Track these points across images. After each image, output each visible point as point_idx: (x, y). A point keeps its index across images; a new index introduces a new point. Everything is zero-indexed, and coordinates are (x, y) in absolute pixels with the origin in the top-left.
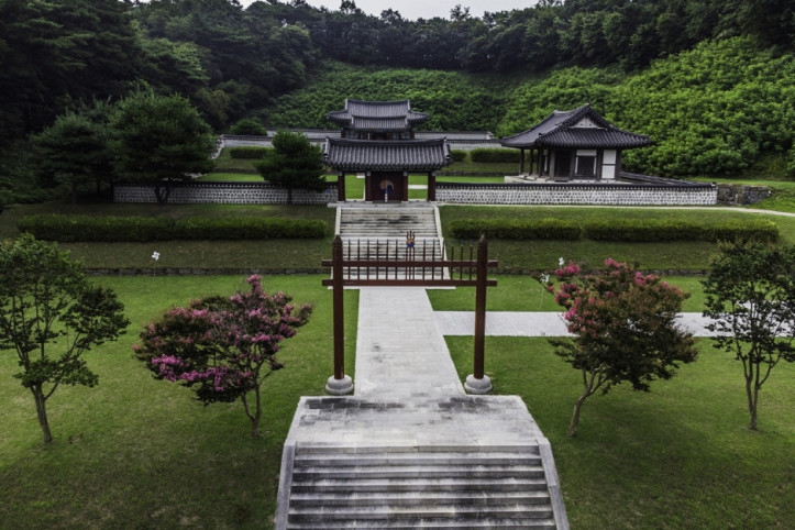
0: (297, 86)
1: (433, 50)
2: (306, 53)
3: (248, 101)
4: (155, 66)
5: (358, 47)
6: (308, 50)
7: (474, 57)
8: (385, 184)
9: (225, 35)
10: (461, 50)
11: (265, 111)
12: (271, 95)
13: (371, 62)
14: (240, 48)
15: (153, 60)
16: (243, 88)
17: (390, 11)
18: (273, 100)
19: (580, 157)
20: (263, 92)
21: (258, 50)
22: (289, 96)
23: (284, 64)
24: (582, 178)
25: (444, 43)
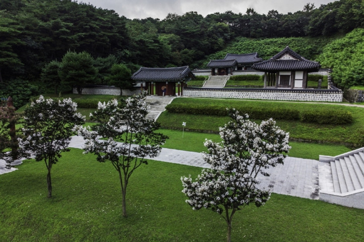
0: (220, 49)
1: (291, 28)
2: (226, 35)
3: (193, 57)
4: (135, 44)
5: (253, 30)
6: (227, 33)
7: (311, 29)
8: (163, 88)
9: (188, 30)
10: (306, 26)
11: (200, 61)
12: (206, 54)
13: (261, 36)
14: (192, 35)
15: (136, 42)
16: (192, 52)
17: (273, 11)
18: (206, 56)
19: (281, 76)
20: (201, 53)
21: (202, 35)
22: (214, 54)
23: (213, 41)
24: (283, 87)
25: (297, 24)
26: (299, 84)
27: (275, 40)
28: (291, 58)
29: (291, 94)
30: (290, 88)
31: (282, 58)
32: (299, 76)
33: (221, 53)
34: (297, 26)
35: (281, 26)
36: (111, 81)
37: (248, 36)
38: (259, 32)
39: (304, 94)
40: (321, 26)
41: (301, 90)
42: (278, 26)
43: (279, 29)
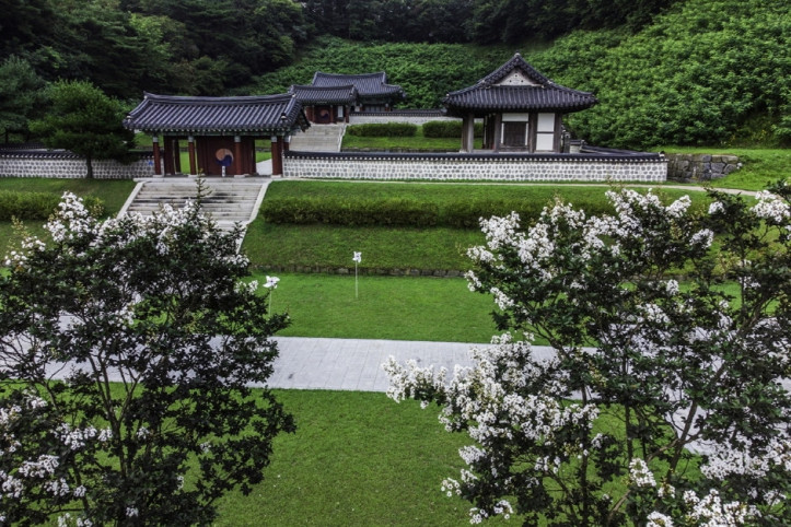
0: (286, 62)
1: (437, 23)
2: (297, 28)
3: (225, 78)
4: (73, 32)
5: (356, 22)
6: (299, 24)
7: (480, 28)
8: (221, 154)
9: (203, 9)
10: (468, 21)
12: (255, 72)
13: (373, 38)
14: (217, 22)
16: (219, 65)
18: (256, 78)
19: (507, 123)
20: (244, 69)
21: (239, 25)
22: (274, 74)
23: (270, 40)
24: (511, 150)
25: (449, 14)
26: (545, 143)
27: (409, 47)
28: (527, 83)
29: (561, 165)
30: (526, 153)
31: (506, 82)
32: (546, 124)
33: (292, 71)
34: (449, 20)
35: (414, 17)
36: (60, 133)
37: (344, 34)
38: (370, 28)
39: (589, 166)
40: (499, 23)
41: (553, 157)
42: (409, 17)
43: (411, 23)
